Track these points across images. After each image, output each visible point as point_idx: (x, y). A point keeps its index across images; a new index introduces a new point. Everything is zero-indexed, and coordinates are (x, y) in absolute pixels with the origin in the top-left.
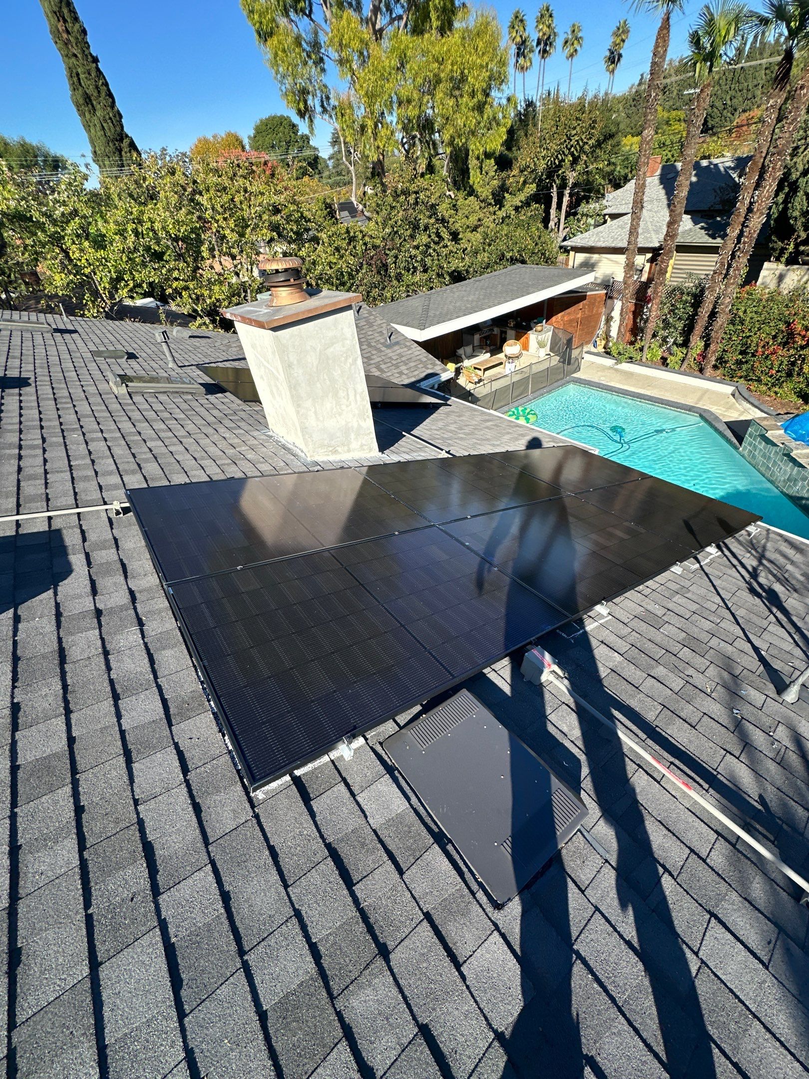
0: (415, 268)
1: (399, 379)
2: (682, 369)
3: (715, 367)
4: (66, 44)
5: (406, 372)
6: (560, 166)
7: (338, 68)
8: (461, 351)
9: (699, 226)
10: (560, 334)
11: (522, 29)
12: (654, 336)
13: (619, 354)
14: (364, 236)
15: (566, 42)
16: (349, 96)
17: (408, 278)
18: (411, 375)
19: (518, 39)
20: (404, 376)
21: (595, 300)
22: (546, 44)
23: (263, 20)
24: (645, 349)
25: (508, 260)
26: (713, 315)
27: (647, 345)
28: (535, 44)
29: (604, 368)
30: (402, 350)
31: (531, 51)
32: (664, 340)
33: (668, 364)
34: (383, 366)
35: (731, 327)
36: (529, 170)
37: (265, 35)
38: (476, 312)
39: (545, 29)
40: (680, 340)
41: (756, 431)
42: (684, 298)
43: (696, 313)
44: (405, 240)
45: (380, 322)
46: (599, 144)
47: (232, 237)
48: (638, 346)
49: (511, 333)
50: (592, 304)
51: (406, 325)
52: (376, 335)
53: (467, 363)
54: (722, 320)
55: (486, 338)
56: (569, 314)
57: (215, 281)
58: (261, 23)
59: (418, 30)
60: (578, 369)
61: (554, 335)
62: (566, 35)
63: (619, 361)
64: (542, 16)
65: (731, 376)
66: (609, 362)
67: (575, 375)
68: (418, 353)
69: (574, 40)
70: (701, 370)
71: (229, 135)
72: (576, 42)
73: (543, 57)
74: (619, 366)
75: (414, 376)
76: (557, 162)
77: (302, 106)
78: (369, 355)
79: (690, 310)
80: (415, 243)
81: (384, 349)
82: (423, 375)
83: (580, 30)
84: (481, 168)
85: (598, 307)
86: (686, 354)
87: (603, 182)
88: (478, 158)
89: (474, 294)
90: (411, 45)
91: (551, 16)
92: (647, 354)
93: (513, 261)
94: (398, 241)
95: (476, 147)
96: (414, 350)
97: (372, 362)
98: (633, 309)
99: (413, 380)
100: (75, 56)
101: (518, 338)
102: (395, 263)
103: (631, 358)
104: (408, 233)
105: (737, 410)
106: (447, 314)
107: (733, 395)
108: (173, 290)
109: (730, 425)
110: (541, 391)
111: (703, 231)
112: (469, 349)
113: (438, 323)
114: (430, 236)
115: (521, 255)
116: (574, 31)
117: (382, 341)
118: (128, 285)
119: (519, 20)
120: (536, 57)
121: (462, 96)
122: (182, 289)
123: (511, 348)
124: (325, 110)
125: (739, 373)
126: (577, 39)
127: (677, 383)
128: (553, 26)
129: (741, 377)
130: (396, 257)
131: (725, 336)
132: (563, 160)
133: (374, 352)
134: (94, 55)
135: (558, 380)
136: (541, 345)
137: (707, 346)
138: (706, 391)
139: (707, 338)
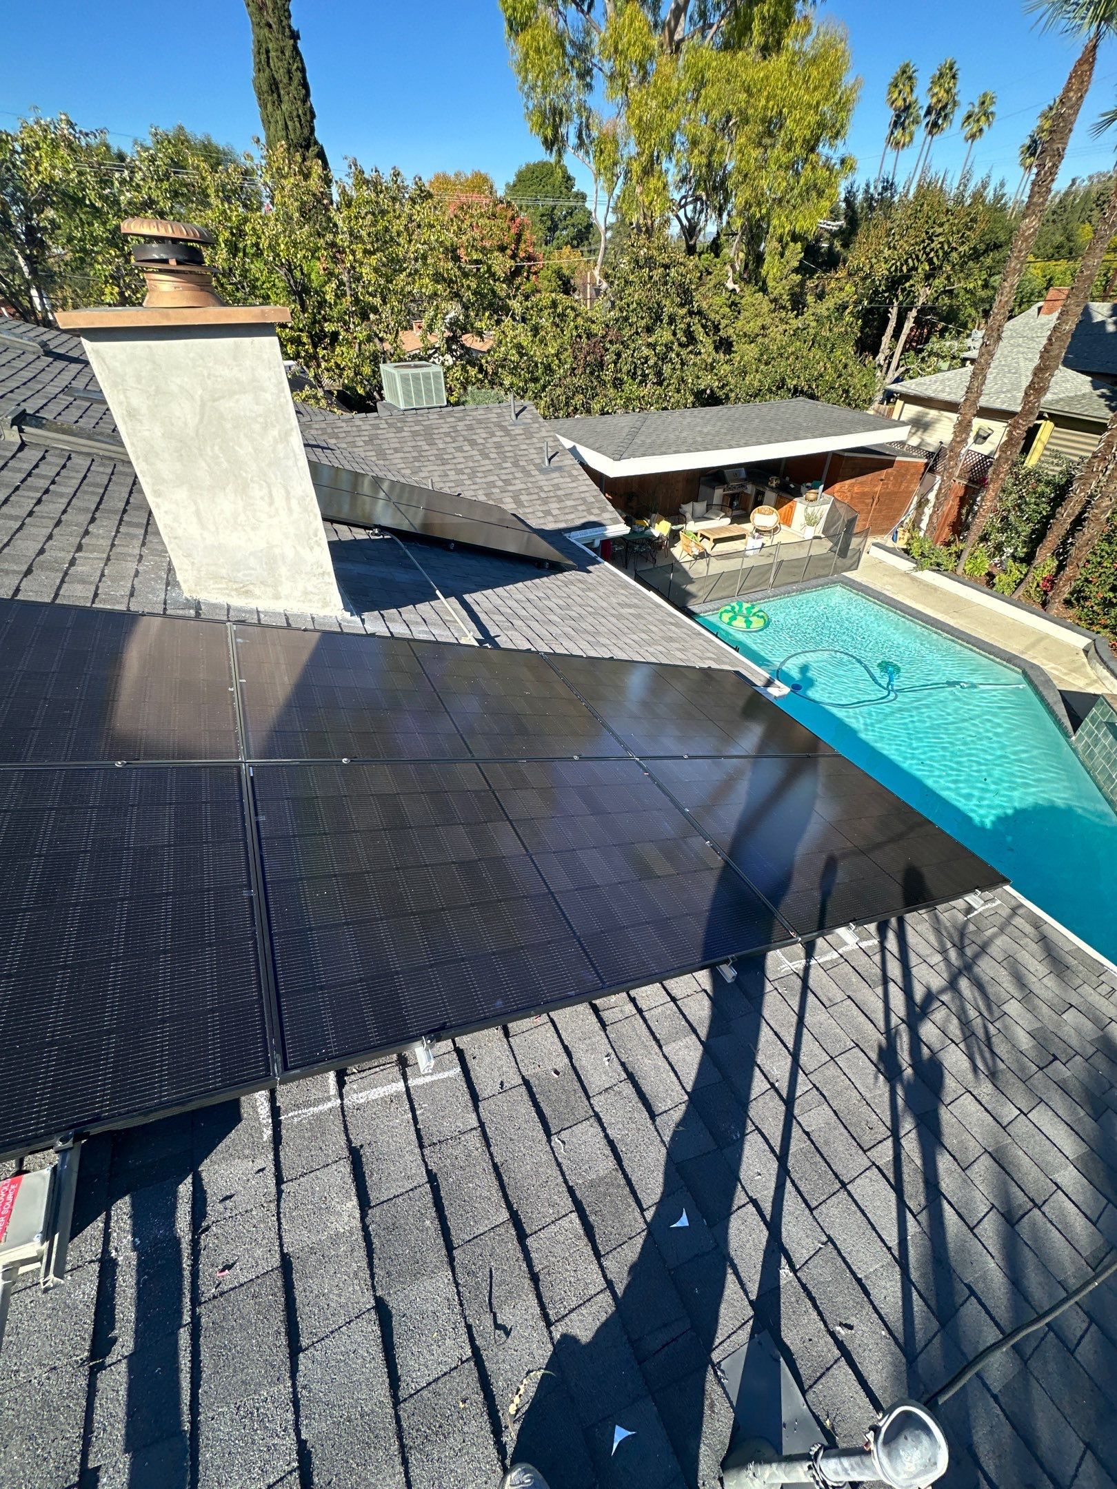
0: (645, 376)
1: (542, 521)
2: (1015, 597)
3: (1068, 603)
4: (261, 9)
5: (555, 512)
6: (908, 278)
7: (607, 84)
8: (687, 508)
9: (1098, 392)
10: (842, 511)
11: (908, 89)
12: (984, 538)
13: (922, 555)
14: (577, 316)
15: (969, 117)
16: (615, 126)
17: (631, 387)
18: (562, 518)
19: (900, 103)
20: (550, 518)
21: (907, 470)
22: (938, 115)
23: (518, 5)
24: (965, 556)
25: (789, 390)
26: (1079, 522)
27: (969, 550)
28: (922, 113)
29: (894, 572)
30: (562, 480)
31: (916, 122)
32: (999, 548)
33: (994, 585)
34: (524, 498)
35: (1105, 546)
36: (861, 274)
37: (517, 26)
38: (707, 449)
39: (942, 94)
40: (1021, 552)
41: (1103, 715)
42: (1039, 489)
43: (1052, 515)
44: (637, 333)
45: (544, 434)
46: (976, 255)
48: (953, 548)
49: (770, 496)
50: (901, 476)
51: (598, 450)
52: (533, 451)
53: (692, 526)
54: (1090, 531)
55: (733, 497)
56: (861, 483)
58: (514, 9)
59: (730, 45)
60: (854, 566)
61: (833, 509)
62: (970, 108)
63: (920, 567)
64: (941, 76)
65: (1089, 623)
66: (905, 565)
67: (847, 574)
68: (585, 488)
69: (983, 114)
70: (1044, 604)
71: (477, 175)
72: (983, 118)
73: (930, 132)
74: (919, 574)
75: (566, 521)
76: (905, 268)
77: (549, 133)
78: (510, 477)
79: (1045, 509)
80: (650, 340)
81: (536, 473)
82: (579, 522)
83: (993, 103)
84: (782, 255)
85: (910, 482)
86: (1026, 575)
87: (974, 313)
88: (780, 240)
89: (714, 425)
90: (714, 64)
91: (954, 77)
92: (965, 565)
93: (796, 392)
94: (627, 332)
95: (780, 224)
96: (581, 483)
97: (510, 488)
98: (961, 493)
99: (562, 525)
100: (270, 26)
101: (778, 506)
102: (615, 363)
103: (938, 565)
104: (643, 323)
105: (1086, 676)
106: (661, 446)
107: (1086, 652)
109: (1066, 697)
110: (789, 588)
111: (1102, 401)
112: (700, 507)
113: (644, 455)
114: (674, 334)
115: (810, 387)
116: (983, 103)
117: (538, 461)
119: (906, 76)
120: (920, 132)
121: (773, 146)
123: (763, 517)
124: (581, 144)
125: (1104, 620)
126: (986, 114)
127: (1000, 616)
128: (954, 91)
129: (1105, 627)
130: (619, 355)
131: (1090, 557)
132: (915, 269)
133: (519, 475)
134: (295, 28)
135: (819, 577)
136: (811, 521)
137: (1061, 567)
138: (1043, 637)
139: (1062, 555)
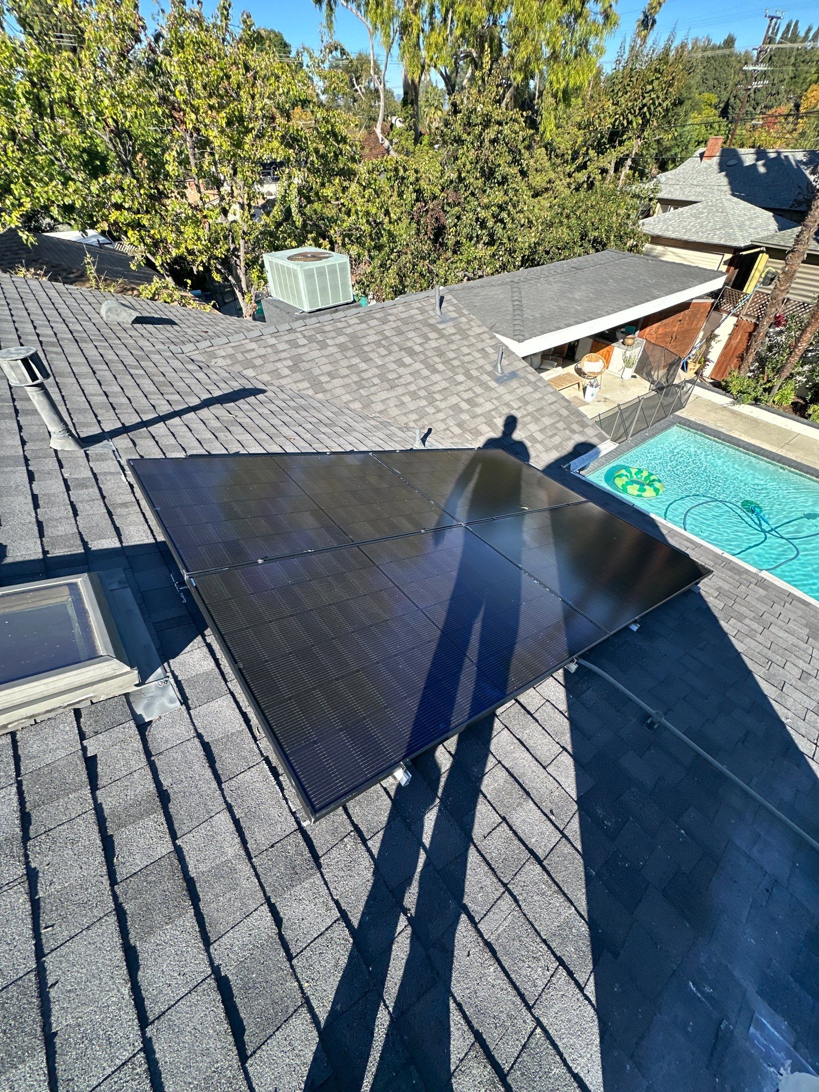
5: (541, 437)
6: (626, 129)
17: (468, 250)
18: (551, 443)
29: (716, 407)
30: (524, 391)
36: (591, 128)
44: (472, 194)
47: (220, 143)
50: (693, 315)
52: (477, 355)
56: (665, 325)
57: (187, 218)
60: (683, 404)
61: (645, 350)
63: (737, 400)
66: (723, 399)
67: (679, 413)
74: (737, 408)
75: (556, 448)
76: (625, 122)
80: (485, 201)
85: (699, 321)
96: (543, 391)
97: (479, 410)
98: (750, 329)
101: (595, 350)
102: (456, 226)
103: (755, 399)
104: (479, 183)
108: (110, 225)
110: (642, 434)
113: (543, 333)
117: (489, 368)
118: (21, 205)
122: (128, 225)
123: (593, 364)
130: (458, 218)
132: (632, 122)
133: (478, 390)
135: (660, 419)
136: (627, 362)
